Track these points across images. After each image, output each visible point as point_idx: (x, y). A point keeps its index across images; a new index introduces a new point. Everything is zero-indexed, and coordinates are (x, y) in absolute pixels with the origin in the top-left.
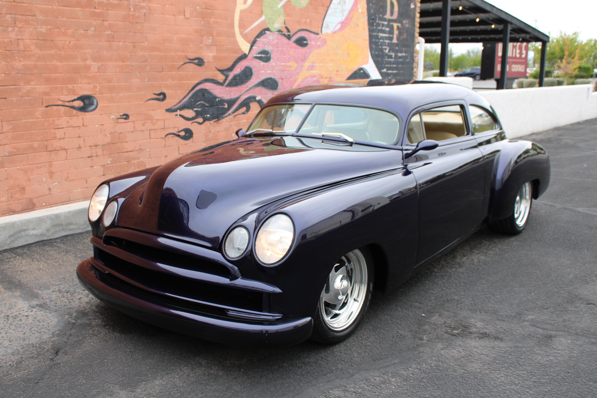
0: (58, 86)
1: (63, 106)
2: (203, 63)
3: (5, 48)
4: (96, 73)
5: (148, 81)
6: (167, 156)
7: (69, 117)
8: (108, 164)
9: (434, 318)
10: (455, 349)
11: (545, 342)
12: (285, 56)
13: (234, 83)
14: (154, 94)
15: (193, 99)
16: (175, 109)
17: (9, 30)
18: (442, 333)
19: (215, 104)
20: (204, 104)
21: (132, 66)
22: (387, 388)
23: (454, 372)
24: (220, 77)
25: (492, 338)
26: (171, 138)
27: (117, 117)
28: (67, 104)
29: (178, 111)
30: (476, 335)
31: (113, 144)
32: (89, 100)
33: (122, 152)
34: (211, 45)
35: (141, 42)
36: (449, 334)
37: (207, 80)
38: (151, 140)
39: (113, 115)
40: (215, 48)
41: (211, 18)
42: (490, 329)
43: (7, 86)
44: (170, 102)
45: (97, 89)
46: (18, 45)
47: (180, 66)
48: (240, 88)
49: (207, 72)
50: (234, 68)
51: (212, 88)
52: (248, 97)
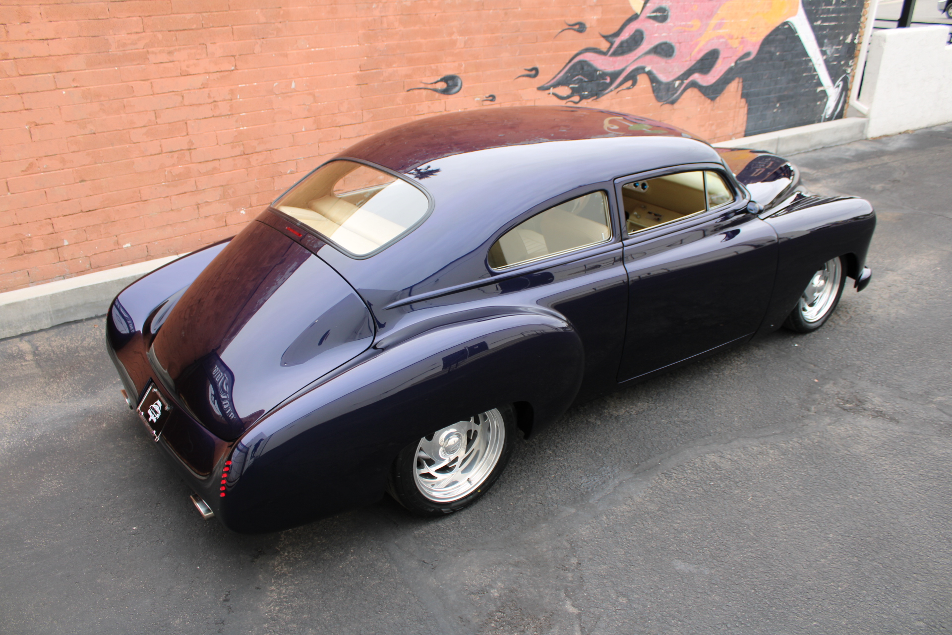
0: (421, 66)
1: (425, 89)
2: (585, 29)
3: (368, 27)
4: (462, 48)
5: (519, 55)
9: (827, 386)
10: (843, 427)
11: (947, 432)
12: (687, 13)
13: (620, 52)
14: (526, 70)
15: (570, 73)
16: (547, 86)
17: (374, 7)
18: (833, 405)
19: (595, 79)
20: (582, 80)
21: (502, 38)
22: (764, 460)
23: (836, 452)
24: (604, 45)
25: (887, 418)
27: (482, 99)
28: (429, 87)
29: (552, 89)
30: (869, 413)
32: (453, 81)
34: (596, 6)
35: (514, 8)
36: (841, 408)
37: (587, 50)
39: (478, 98)
40: (600, 9)
42: (887, 408)
43: (369, 70)
44: (543, 79)
45: (463, 68)
46: (382, 23)
47: (557, 33)
48: (626, 57)
49: (589, 40)
50: (622, 32)
51: (593, 58)
52: (636, 68)
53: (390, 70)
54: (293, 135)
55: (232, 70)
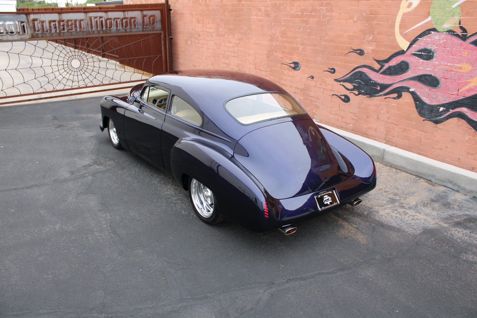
0: (286, 55)
1: (287, 65)
2: (364, 54)
4: (301, 51)
5: (326, 60)
6: (332, 107)
7: (288, 71)
8: (302, 99)
13: (388, 73)
14: (329, 68)
15: (353, 77)
16: (340, 80)
19: (369, 85)
20: (360, 83)
21: (318, 50)
24: (377, 66)
26: (335, 97)
27: (308, 77)
28: (288, 64)
29: (342, 82)
31: (305, 90)
32: (297, 65)
33: (309, 96)
34: (371, 41)
35: (324, 37)
37: (365, 66)
38: (323, 94)
39: (307, 75)
40: (375, 43)
41: (374, 21)
43: (270, 52)
44: (338, 75)
45: (301, 60)
46: (275, 36)
47: (346, 53)
48: (394, 77)
49: (366, 60)
50: (390, 60)
51: (368, 72)
52: (401, 86)
53: (276, 54)
54: (250, 69)
55: (239, 44)
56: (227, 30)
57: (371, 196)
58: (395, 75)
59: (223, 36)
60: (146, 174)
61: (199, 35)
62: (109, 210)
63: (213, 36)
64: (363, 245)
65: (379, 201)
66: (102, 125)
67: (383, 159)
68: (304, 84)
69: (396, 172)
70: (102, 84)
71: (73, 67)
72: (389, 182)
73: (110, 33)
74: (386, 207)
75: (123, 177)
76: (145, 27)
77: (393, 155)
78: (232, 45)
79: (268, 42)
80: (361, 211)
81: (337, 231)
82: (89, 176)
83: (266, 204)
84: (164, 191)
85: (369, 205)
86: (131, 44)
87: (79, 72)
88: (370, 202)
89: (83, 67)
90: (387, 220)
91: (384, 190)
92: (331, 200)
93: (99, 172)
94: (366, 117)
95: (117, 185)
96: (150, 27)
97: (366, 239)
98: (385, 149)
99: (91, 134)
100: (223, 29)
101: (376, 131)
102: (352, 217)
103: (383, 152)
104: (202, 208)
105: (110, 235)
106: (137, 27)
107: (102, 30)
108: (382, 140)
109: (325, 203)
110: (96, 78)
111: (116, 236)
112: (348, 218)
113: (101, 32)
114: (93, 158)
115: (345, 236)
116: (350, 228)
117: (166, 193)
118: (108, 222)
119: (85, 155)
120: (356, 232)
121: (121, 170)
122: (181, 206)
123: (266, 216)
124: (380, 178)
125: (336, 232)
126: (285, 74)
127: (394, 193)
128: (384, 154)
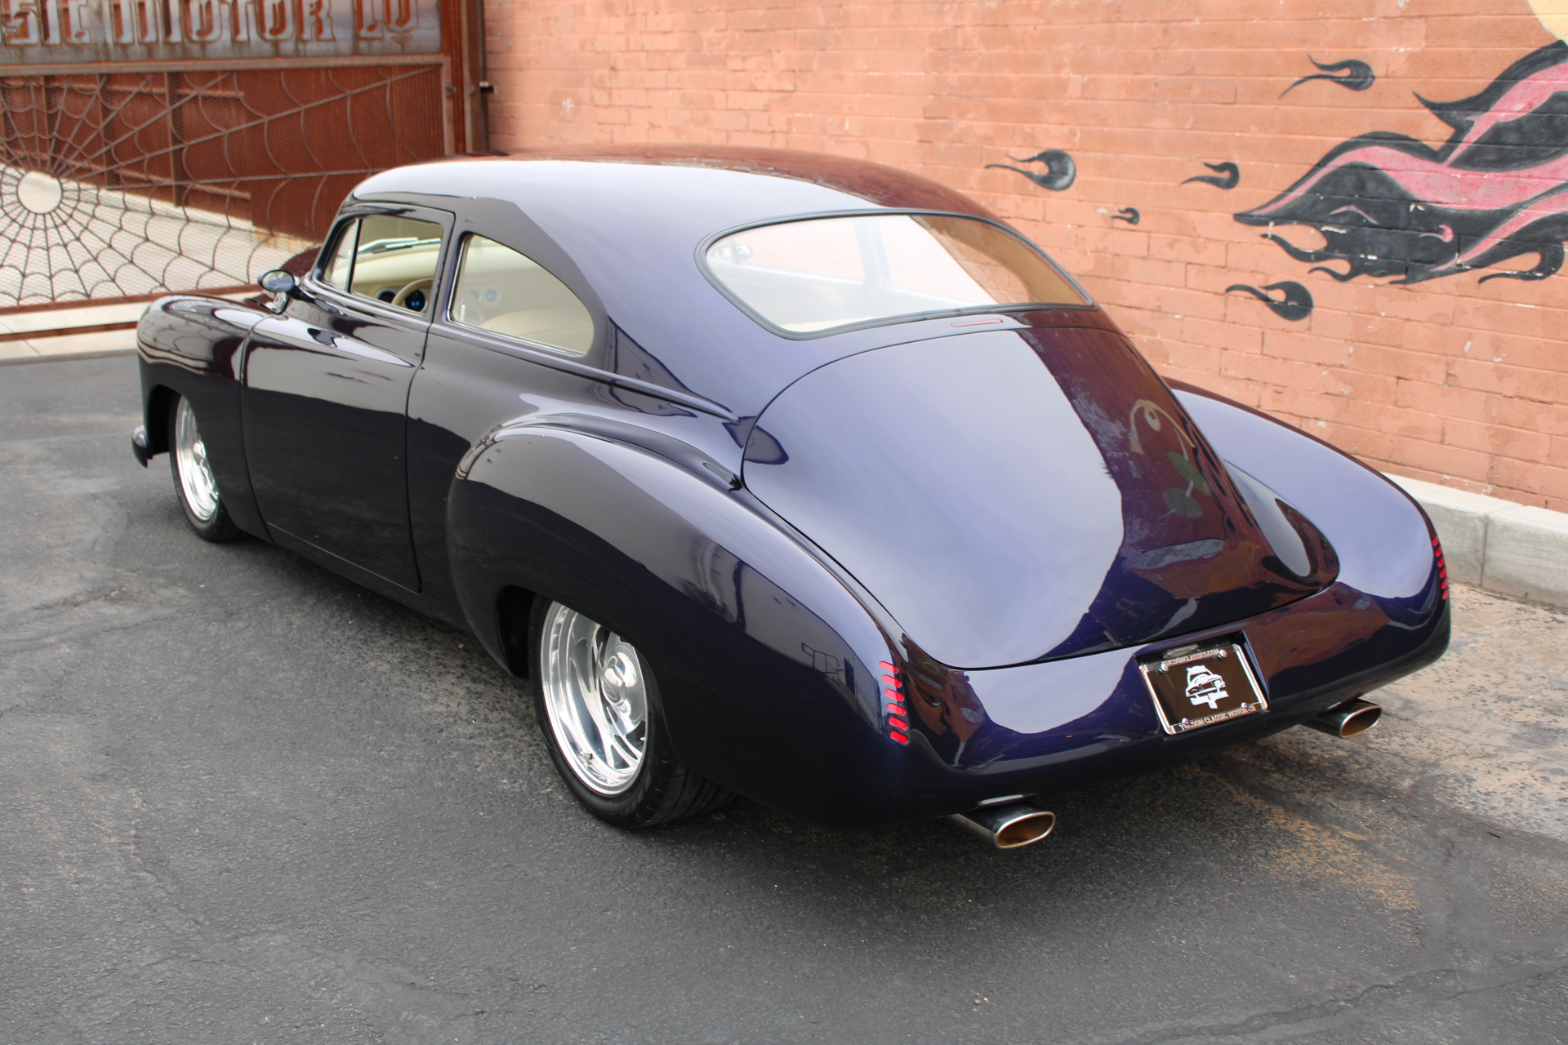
0: (1009, 124)
1: (1014, 169)
2: (1369, 80)
3: (938, 43)
4: (1078, 99)
6: (1226, 349)
7: (1020, 197)
14: (1208, 165)
15: (1322, 194)
16: (1260, 216)
19: (1403, 223)
20: (1360, 217)
21: (1156, 85)
24: (1435, 132)
26: (1241, 299)
27: (1112, 214)
28: (1020, 166)
29: (1271, 224)
31: (1099, 277)
32: (1060, 162)
33: (1119, 305)
34: (1405, 16)
35: (1183, 21)
37: (1376, 138)
38: (1184, 290)
39: (1105, 208)
40: (1421, 25)
43: (935, 118)
44: (1251, 194)
45: (1077, 139)
46: (955, 39)
47: (1287, 86)
48: (1518, 177)
49: (1382, 110)
50: (1499, 98)
51: (1394, 165)
52: (1557, 215)
53: (963, 123)
55: (792, 92)
56: (737, 36)
57: (1429, 717)
58: (1526, 166)
59: (721, 61)
60: (339, 637)
61: (613, 69)
62: (139, 774)
63: (676, 69)
64: (1395, 912)
65: (1471, 736)
66: (142, 436)
67: (1482, 566)
68: (1096, 251)
69: (1550, 620)
70: (163, 290)
71: (25, 208)
72: (1520, 660)
73: (204, 58)
74: (1506, 758)
75: (228, 646)
76: (364, 33)
77: (1534, 539)
78: (759, 100)
79: (926, 72)
80: (1379, 775)
81: (1261, 856)
82: (63, 645)
83: (899, 691)
84: (417, 700)
85: (1420, 750)
86: (299, 113)
87: (52, 233)
88: (1424, 739)
89: (75, 208)
90: (1516, 814)
91: (1492, 690)
92: (1221, 689)
93: (111, 630)
94: (1392, 380)
95: (194, 679)
96: (388, 36)
97: (1410, 889)
98: (1492, 516)
99: (91, 486)
100: (722, 31)
101: (1442, 442)
102: (1340, 798)
103: (1481, 533)
104: (595, 755)
105: (130, 878)
106: (327, 33)
107: (168, 44)
108: (1474, 483)
109: (1197, 701)
110: (135, 261)
111: (159, 880)
112: (1319, 804)
113: (162, 51)
114: (90, 575)
115: (1304, 875)
116: (1328, 843)
117: (429, 708)
118: (130, 825)
119: (55, 564)
120: (1357, 859)
121: (221, 621)
122: (494, 759)
123: (893, 737)
124: (1473, 645)
125: (1259, 861)
126: (1007, 211)
127: (1543, 706)
128: (1488, 538)
